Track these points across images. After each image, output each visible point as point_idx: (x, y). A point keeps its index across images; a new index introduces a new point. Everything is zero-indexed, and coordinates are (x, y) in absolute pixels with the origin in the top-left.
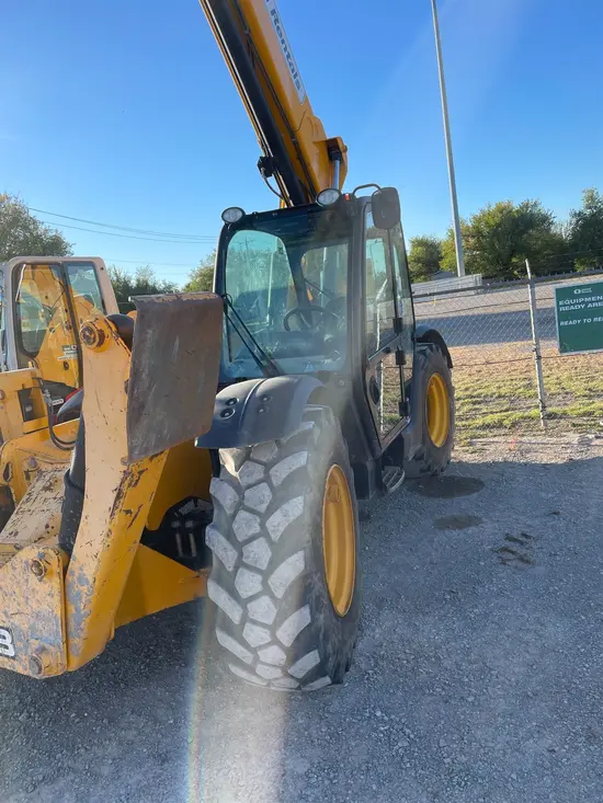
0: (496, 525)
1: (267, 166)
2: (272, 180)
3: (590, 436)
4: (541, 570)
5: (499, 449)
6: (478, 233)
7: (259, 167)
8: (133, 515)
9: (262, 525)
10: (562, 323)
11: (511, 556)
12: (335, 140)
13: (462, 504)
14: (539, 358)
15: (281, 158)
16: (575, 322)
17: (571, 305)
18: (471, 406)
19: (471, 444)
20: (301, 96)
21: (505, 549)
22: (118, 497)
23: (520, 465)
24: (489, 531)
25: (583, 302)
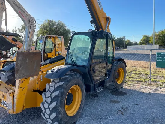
0: (123, 104)
1: (92, 22)
2: (92, 24)
3: (159, 88)
4: (124, 117)
5: (136, 87)
6: (160, 36)
7: (90, 22)
8: (23, 88)
9: (51, 95)
10: (157, 61)
11: (120, 112)
12: (108, 17)
13: (118, 98)
14: (151, 68)
15: (95, 20)
16: (160, 61)
17: (160, 57)
18: (138, 76)
19: (130, 84)
20: (101, 8)
21: (120, 110)
22: (19, 85)
23: (138, 92)
24: (120, 106)
25: (163, 56)
